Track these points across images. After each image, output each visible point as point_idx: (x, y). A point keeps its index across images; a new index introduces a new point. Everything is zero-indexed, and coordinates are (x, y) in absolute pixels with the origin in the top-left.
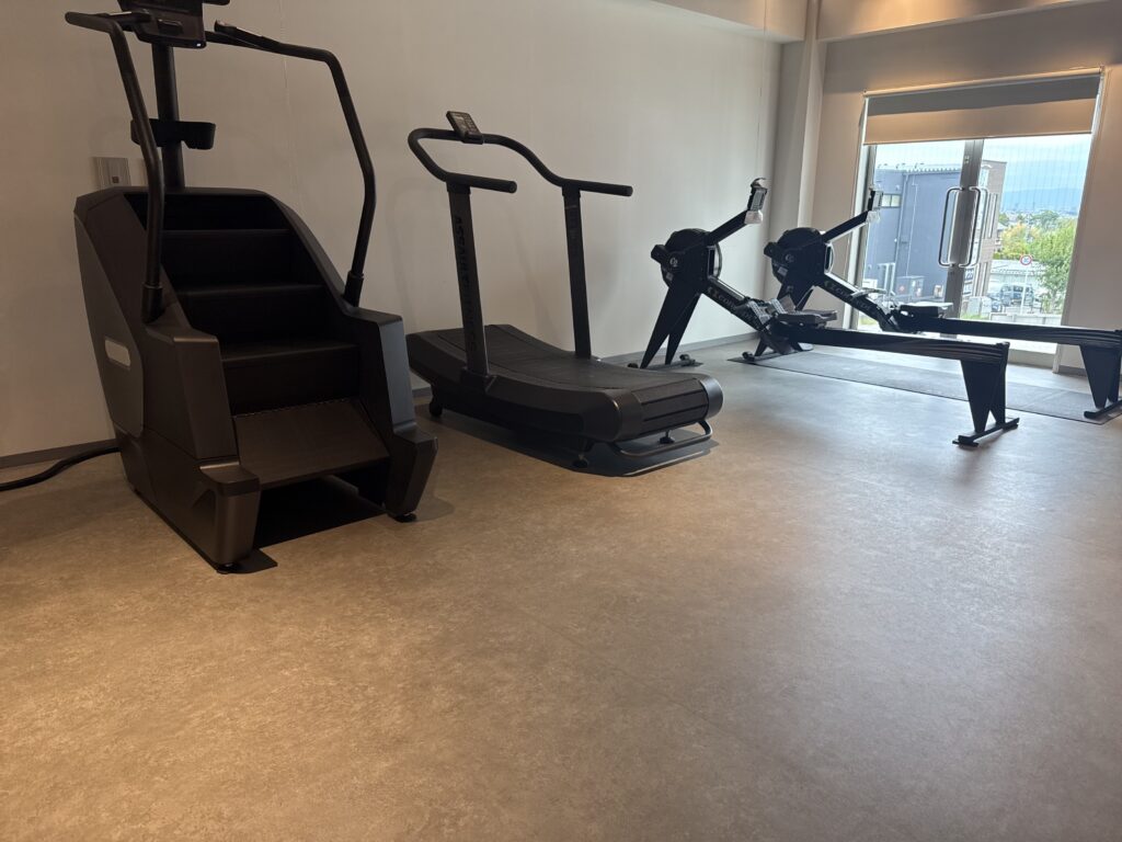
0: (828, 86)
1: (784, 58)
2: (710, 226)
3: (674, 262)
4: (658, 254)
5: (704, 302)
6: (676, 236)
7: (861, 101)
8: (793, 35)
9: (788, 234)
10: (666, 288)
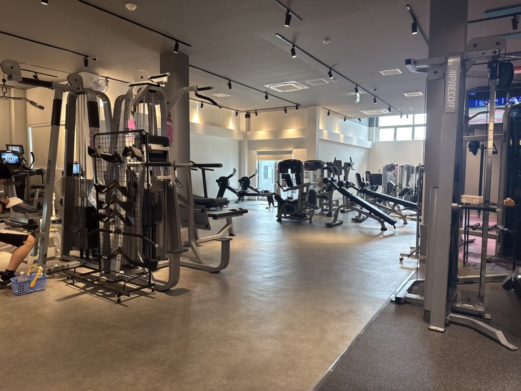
0: (249, 149)
1: (240, 143)
2: (227, 176)
3: (220, 183)
4: (217, 181)
5: (227, 190)
6: (220, 178)
7: (255, 152)
8: (242, 139)
9: (242, 178)
10: (219, 188)
